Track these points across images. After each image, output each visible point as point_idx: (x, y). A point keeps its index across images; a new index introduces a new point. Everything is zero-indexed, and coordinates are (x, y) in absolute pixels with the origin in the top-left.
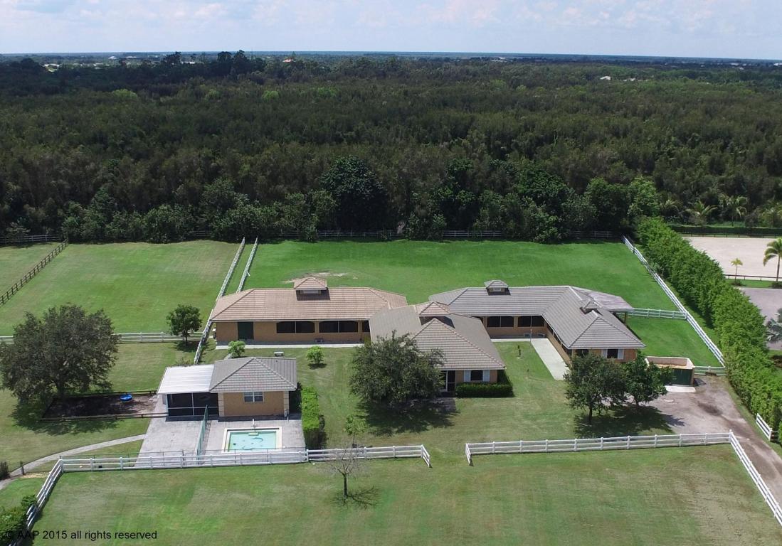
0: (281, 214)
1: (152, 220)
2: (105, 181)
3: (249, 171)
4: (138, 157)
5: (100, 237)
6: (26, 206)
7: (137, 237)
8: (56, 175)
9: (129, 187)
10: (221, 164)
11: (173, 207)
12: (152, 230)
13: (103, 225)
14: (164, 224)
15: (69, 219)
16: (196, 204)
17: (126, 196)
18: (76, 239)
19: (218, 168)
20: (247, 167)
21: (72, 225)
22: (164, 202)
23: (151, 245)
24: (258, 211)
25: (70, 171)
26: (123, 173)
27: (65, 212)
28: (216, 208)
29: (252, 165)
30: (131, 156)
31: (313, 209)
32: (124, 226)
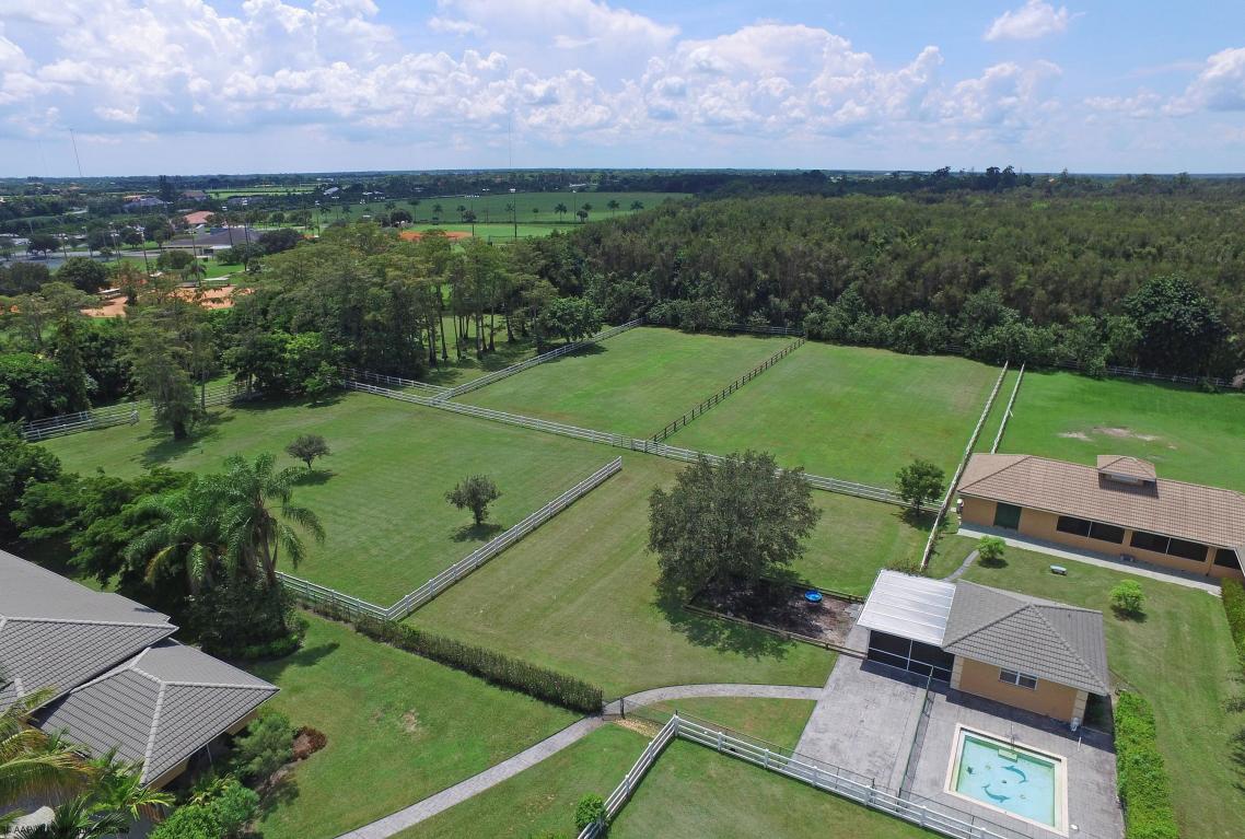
0: (1060, 338)
1: (900, 327)
2: (857, 278)
3: (1025, 284)
4: (896, 257)
5: (841, 338)
6: (771, 297)
7: (880, 343)
8: (807, 268)
9: (881, 288)
10: (991, 272)
11: (926, 314)
12: (898, 338)
13: (845, 326)
14: (913, 333)
15: (812, 315)
16: (954, 314)
17: (876, 296)
18: (815, 337)
19: (987, 276)
20: (1023, 279)
21: (813, 322)
22: (917, 308)
23: (895, 354)
24: (1030, 332)
25: (821, 265)
26: (877, 272)
27: (809, 306)
28: (977, 322)
29: (1030, 277)
30: (889, 254)
31: (1105, 338)
32: (869, 329)
